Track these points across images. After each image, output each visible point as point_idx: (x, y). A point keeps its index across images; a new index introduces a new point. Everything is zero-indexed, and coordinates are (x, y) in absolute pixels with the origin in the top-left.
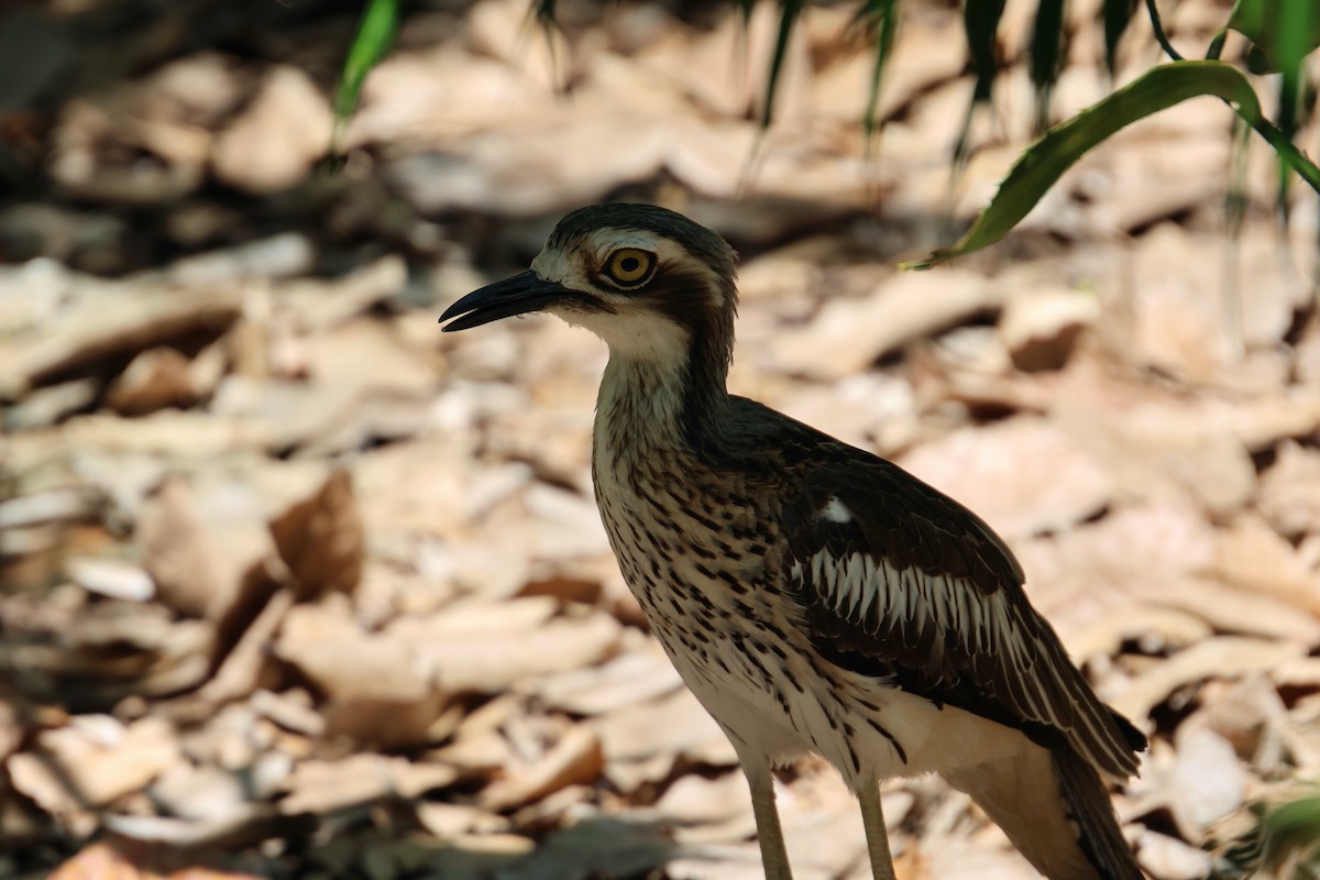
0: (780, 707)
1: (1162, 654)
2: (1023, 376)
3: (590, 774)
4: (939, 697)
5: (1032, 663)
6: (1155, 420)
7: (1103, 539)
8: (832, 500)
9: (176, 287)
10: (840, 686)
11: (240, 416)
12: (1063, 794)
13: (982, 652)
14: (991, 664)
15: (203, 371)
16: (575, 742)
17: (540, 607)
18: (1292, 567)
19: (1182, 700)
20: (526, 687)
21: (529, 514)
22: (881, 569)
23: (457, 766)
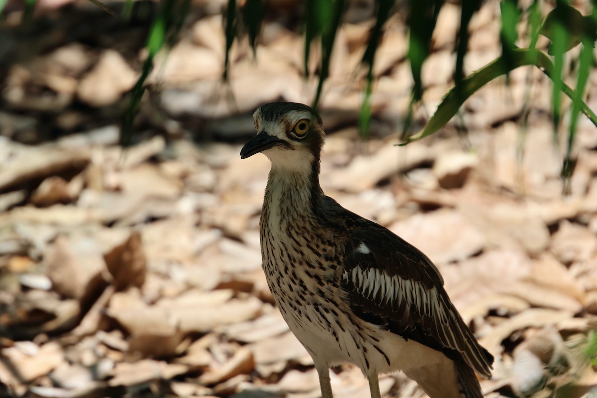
0: (334, 338)
1: (507, 316)
2: (443, 190)
3: (249, 369)
4: (406, 335)
5: (448, 321)
6: (505, 211)
7: (481, 264)
8: (362, 244)
9: (61, 150)
10: (362, 329)
11: (90, 207)
12: (459, 381)
13: (426, 315)
14: (430, 321)
15: (74, 187)
16: (241, 355)
17: (226, 294)
18: (567, 277)
19: (516, 337)
20: (220, 330)
21: (220, 252)
22: (383, 276)
23: (188, 365)
